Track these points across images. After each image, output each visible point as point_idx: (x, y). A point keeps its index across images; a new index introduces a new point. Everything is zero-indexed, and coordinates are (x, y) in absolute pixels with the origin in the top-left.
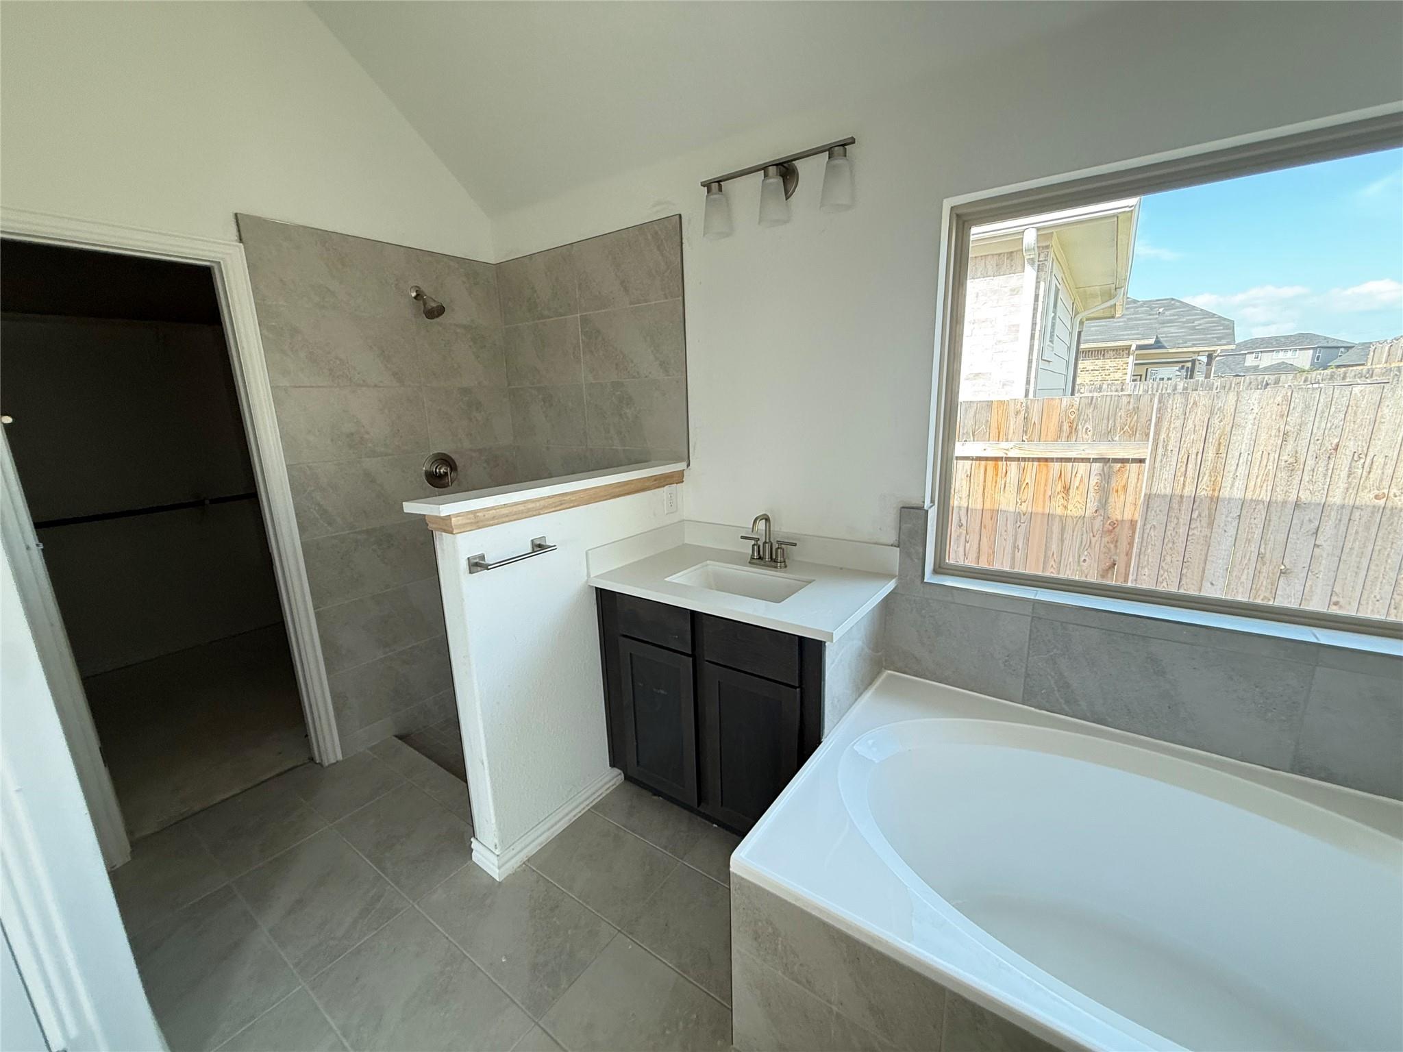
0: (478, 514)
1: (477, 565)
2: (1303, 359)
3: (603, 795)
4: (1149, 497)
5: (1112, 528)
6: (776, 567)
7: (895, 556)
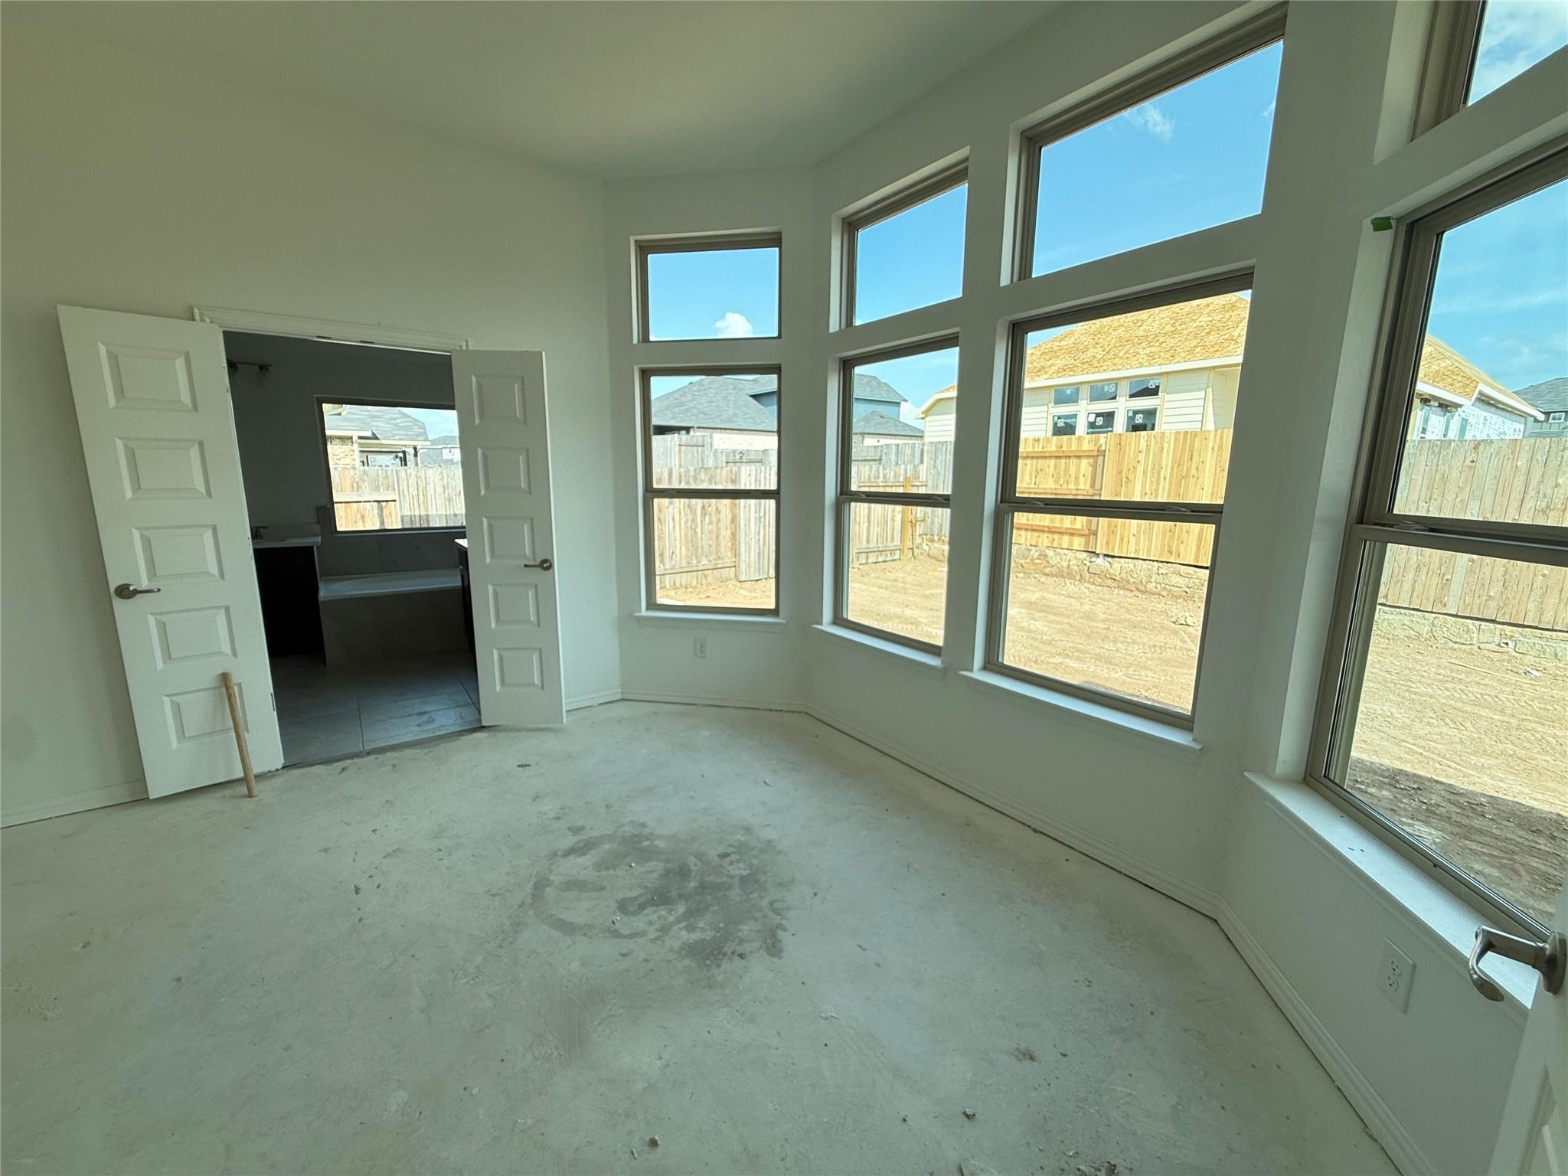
4: (402, 517)
7: (318, 527)
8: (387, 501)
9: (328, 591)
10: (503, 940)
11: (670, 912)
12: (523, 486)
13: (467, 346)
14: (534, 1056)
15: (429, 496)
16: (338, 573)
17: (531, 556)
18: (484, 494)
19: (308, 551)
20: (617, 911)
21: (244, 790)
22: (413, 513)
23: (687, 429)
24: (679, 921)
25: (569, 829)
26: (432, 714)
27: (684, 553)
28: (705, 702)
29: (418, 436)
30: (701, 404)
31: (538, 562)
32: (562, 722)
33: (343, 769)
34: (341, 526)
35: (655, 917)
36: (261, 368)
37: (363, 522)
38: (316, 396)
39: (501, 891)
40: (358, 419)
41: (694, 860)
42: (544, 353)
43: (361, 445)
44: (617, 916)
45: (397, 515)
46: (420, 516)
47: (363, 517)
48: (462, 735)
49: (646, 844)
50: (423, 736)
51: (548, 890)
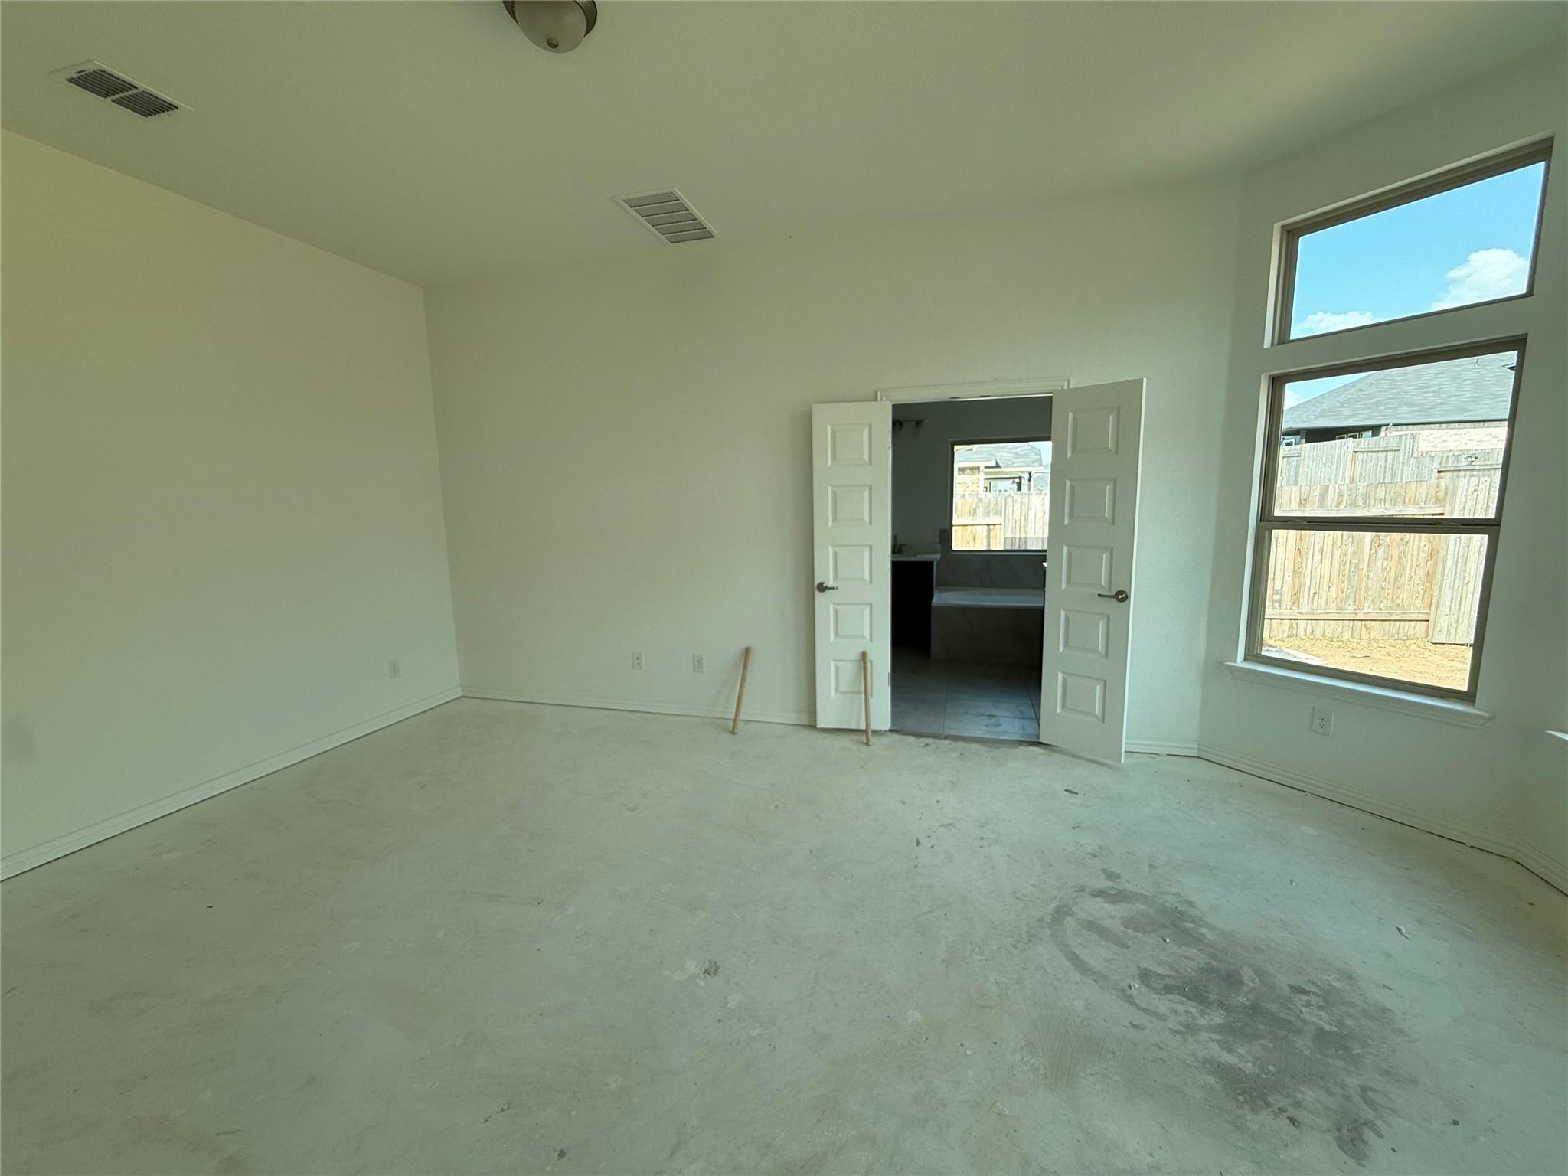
4: (1005, 539)
7: (939, 546)
8: (994, 525)
9: (941, 598)
10: (1018, 942)
11: (1203, 1014)
12: (1106, 516)
13: (1068, 386)
14: (1023, 1058)
15: (1029, 521)
16: (948, 585)
17: (1107, 587)
18: (1068, 523)
19: (930, 564)
20: (1137, 977)
21: (864, 738)
22: (1014, 536)
23: (1375, 429)
24: (1212, 1029)
25: (1104, 871)
26: (1000, 719)
27: (1333, 594)
28: (1322, 792)
29: (1033, 462)
30: (1406, 391)
31: (1113, 593)
32: (1120, 762)
33: (927, 745)
34: (957, 545)
35: (1181, 1008)
36: (917, 424)
37: (975, 542)
38: (950, 440)
39: (1026, 899)
40: (986, 451)
41: (1250, 972)
42: (1145, 380)
43: (986, 474)
44: (1136, 982)
45: (1000, 536)
46: (1020, 538)
47: (974, 538)
48: (1021, 745)
49: (1190, 925)
50: (988, 736)
51: (1069, 919)
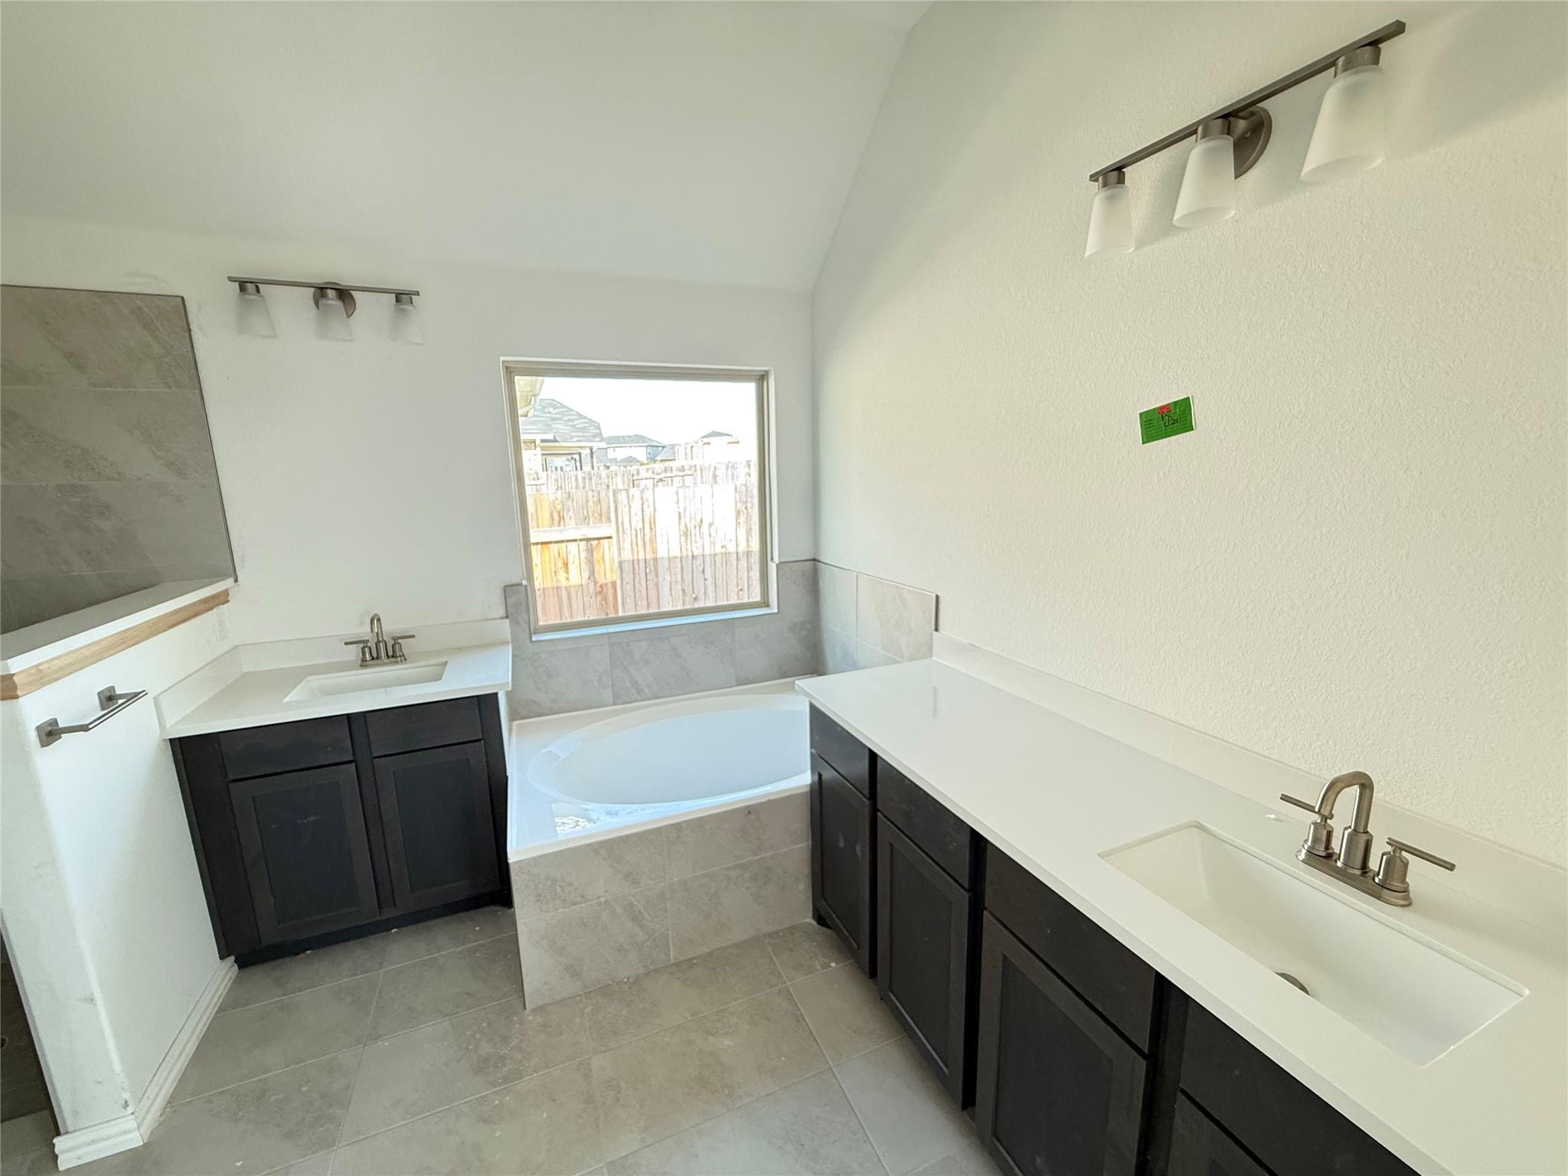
0: (41, 668)
1: (50, 734)
2: (641, 454)
3: (223, 996)
4: (621, 563)
5: (601, 591)
6: (397, 662)
8: (599, 539)
29: (594, 437)
38: (502, 359)
43: (542, 448)
45: (612, 560)
